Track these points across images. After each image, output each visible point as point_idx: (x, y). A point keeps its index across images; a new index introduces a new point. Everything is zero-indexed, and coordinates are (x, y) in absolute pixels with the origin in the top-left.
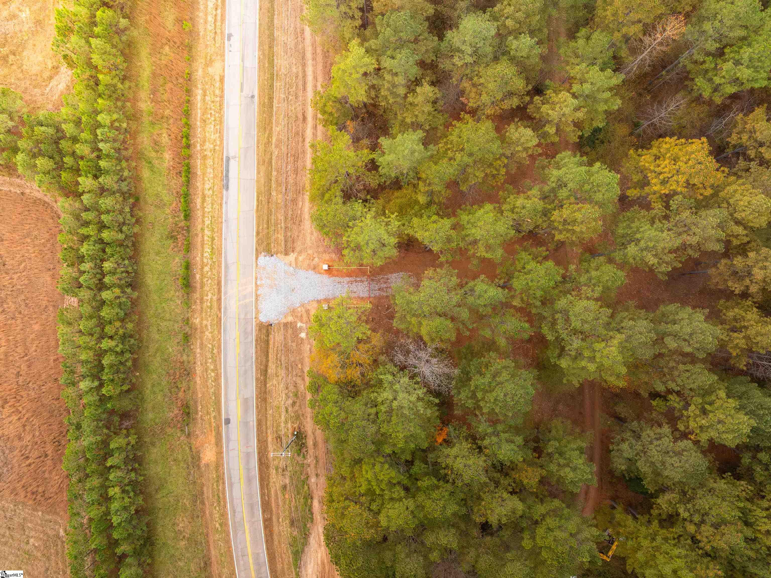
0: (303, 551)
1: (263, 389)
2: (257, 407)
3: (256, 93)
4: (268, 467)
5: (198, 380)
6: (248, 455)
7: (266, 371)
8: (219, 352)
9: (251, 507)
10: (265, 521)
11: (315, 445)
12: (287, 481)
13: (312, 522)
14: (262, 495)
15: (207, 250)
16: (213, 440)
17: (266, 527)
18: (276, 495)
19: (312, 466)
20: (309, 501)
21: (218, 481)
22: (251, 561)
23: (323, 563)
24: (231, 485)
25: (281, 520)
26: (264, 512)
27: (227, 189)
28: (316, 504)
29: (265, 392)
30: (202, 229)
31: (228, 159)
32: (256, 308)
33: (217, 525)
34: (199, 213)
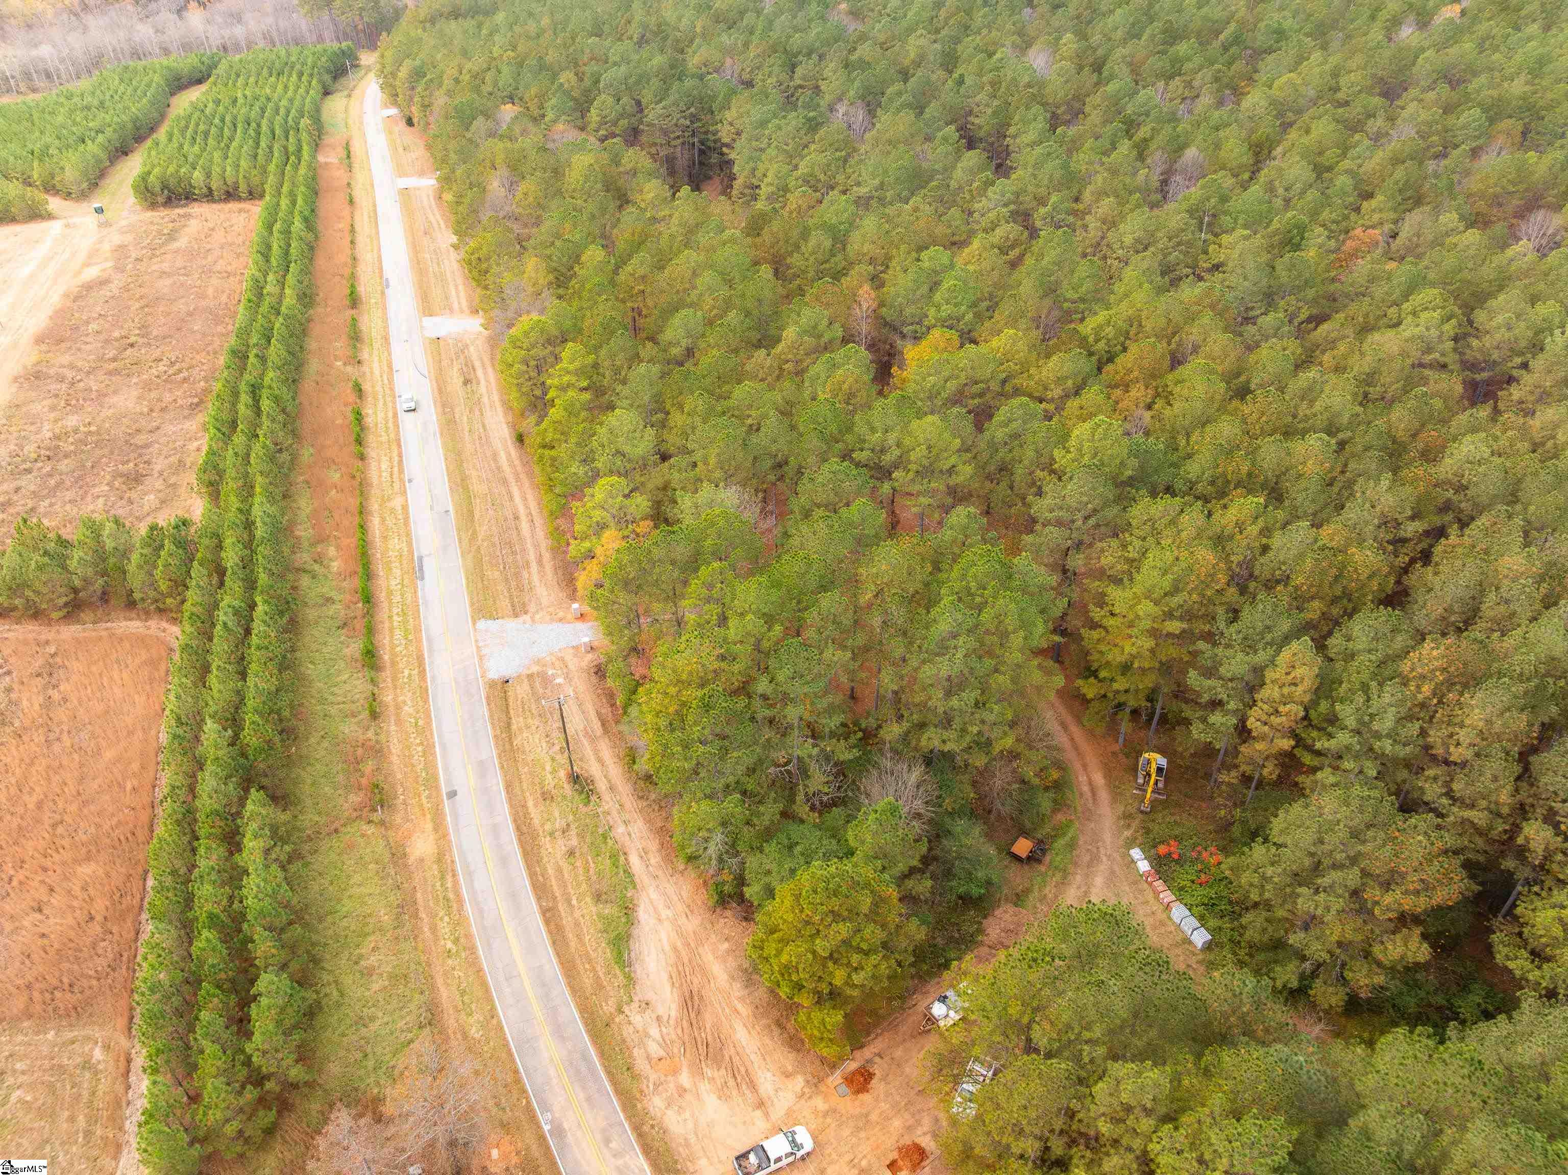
0: (629, 936)
1: (507, 746)
2: (502, 767)
3: (451, 508)
4: (535, 837)
5: (394, 759)
6: (495, 830)
7: (509, 725)
8: (429, 723)
9: (513, 896)
10: (544, 912)
11: (611, 788)
12: (574, 842)
13: (635, 887)
14: (532, 875)
15: (398, 634)
16: (429, 826)
17: (547, 922)
18: (559, 870)
19: (614, 813)
20: (622, 858)
21: (443, 878)
22: (527, 984)
23: (675, 949)
24: (470, 874)
25: (574, 902)
26: (539, 899)
27: (422, 578)
28: (635, 861)
29: (512, 750)
30: (390, 617)
31: (420, 559)
32: (481, 667)
33: (449, 945)
34: (385, 605)
